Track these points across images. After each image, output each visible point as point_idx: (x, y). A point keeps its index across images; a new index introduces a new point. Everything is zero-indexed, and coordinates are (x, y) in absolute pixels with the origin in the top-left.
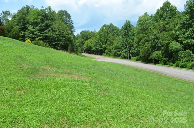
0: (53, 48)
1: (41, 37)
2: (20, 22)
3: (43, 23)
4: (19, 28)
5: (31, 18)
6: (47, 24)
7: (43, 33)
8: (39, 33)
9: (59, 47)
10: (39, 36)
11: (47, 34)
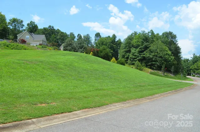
0: (149, 68)
1: (140, 58)
2: (127, 46)
3: (142, 45)
4: (126, 51)
5: (134, 42)
6: (146, 46)
7: (142, 54)
8: (138, 55)
9: (154, 68)
10: (138, 57)
11: (144, 55)
